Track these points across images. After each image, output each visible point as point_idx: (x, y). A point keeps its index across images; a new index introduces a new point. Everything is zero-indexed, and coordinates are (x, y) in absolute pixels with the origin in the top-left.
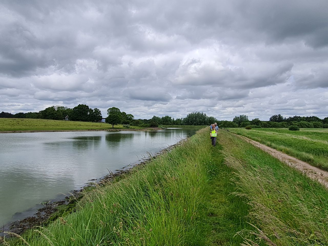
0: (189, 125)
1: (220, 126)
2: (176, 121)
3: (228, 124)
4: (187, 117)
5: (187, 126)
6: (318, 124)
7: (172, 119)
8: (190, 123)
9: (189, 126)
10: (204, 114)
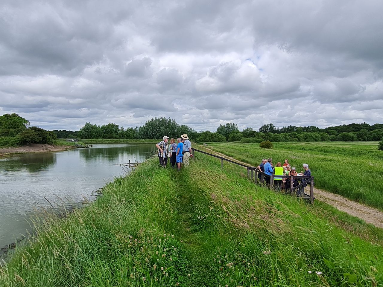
0: (148, 138)
1: (198, 141)
2: (127, 132)
3: (210, 136)
4: (145, 126)
5: (143, 140)
6: (325, 136)
7: (120, 128)
8: (150, 136)
9: (148, 140)
10: (172, 122)
